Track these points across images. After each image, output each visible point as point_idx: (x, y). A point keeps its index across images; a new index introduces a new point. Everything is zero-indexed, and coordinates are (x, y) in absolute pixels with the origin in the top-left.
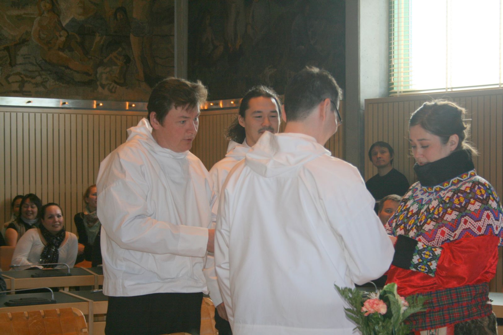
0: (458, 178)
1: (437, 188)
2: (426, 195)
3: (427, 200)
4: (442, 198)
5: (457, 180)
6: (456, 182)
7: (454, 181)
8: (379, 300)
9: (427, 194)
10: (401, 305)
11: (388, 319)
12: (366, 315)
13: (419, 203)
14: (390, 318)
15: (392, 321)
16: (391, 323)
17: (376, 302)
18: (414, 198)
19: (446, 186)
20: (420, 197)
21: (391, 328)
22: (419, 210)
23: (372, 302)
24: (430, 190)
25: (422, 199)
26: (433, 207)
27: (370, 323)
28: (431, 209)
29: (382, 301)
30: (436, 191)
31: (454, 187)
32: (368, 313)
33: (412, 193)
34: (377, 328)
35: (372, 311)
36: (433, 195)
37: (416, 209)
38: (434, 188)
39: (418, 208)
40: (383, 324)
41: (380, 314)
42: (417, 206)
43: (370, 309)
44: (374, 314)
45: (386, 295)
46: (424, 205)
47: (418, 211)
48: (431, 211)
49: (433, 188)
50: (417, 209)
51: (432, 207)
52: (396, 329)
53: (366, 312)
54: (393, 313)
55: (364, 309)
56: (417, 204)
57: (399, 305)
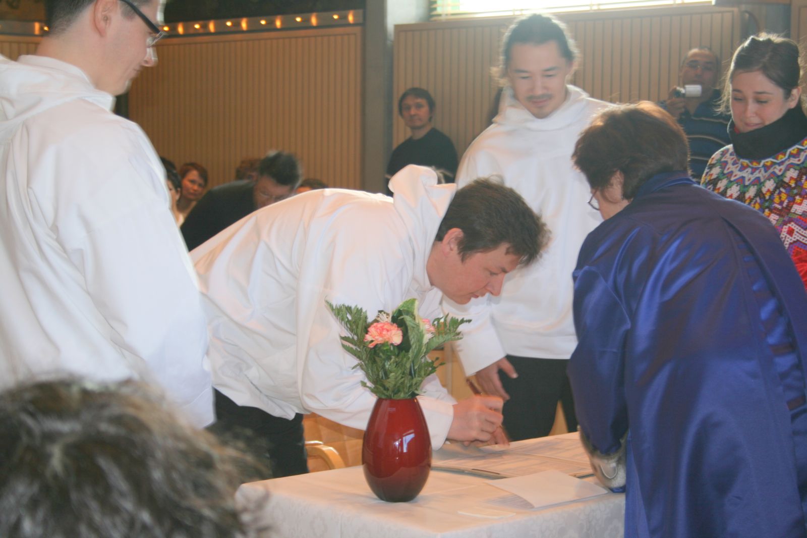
0: (797, 146)
1: (767, 162)
2: (747, 172)
3: (752, 179)
4: (778, 176)
5: (796, 149)
6: (795, 152)
7: (793, 152)
8: (392, 323)
9: (750, 170)
10: (424, 332)
11: (404, 351)
12: (371, 346)
13: (740, 184)
14: (407, 351)
15: (410, 355)
16: (409, 359)
17: (386, 327)
18: (727, 177)
19: (782, 158)
20: (740, 174)
21: (408, 366)
22: (741, 193)
23: (381, 327)
24: (755, 165)
25: (743, 178)
26: (769, 190)
27: (377, 359)
28: (766, 194)
29: (395, 325)
30: (764, 166)
31: (794, 161)
32: (374, 343)
33: (720, 169)
34: (387, 365)
35: (379, 340)
36: (760, 172)
37: (737, 192)
38: (763, 162)
39: (739, 191)
40: (397, 359)
41: (392, 344)
42: (738, 188)
43: (377, 337)
44: (383, 345)
45: (401, 317)
46: (747, 186)
47: (739, 195)
48: (767, 197)
49: (760, 162)
50: (739, 193)
51: (766, 190)
52: (416, 367)
53: (372, 341)
54: (412, 342)
55: (369, 337)
56: (737, 186)
57: (420, 331)
